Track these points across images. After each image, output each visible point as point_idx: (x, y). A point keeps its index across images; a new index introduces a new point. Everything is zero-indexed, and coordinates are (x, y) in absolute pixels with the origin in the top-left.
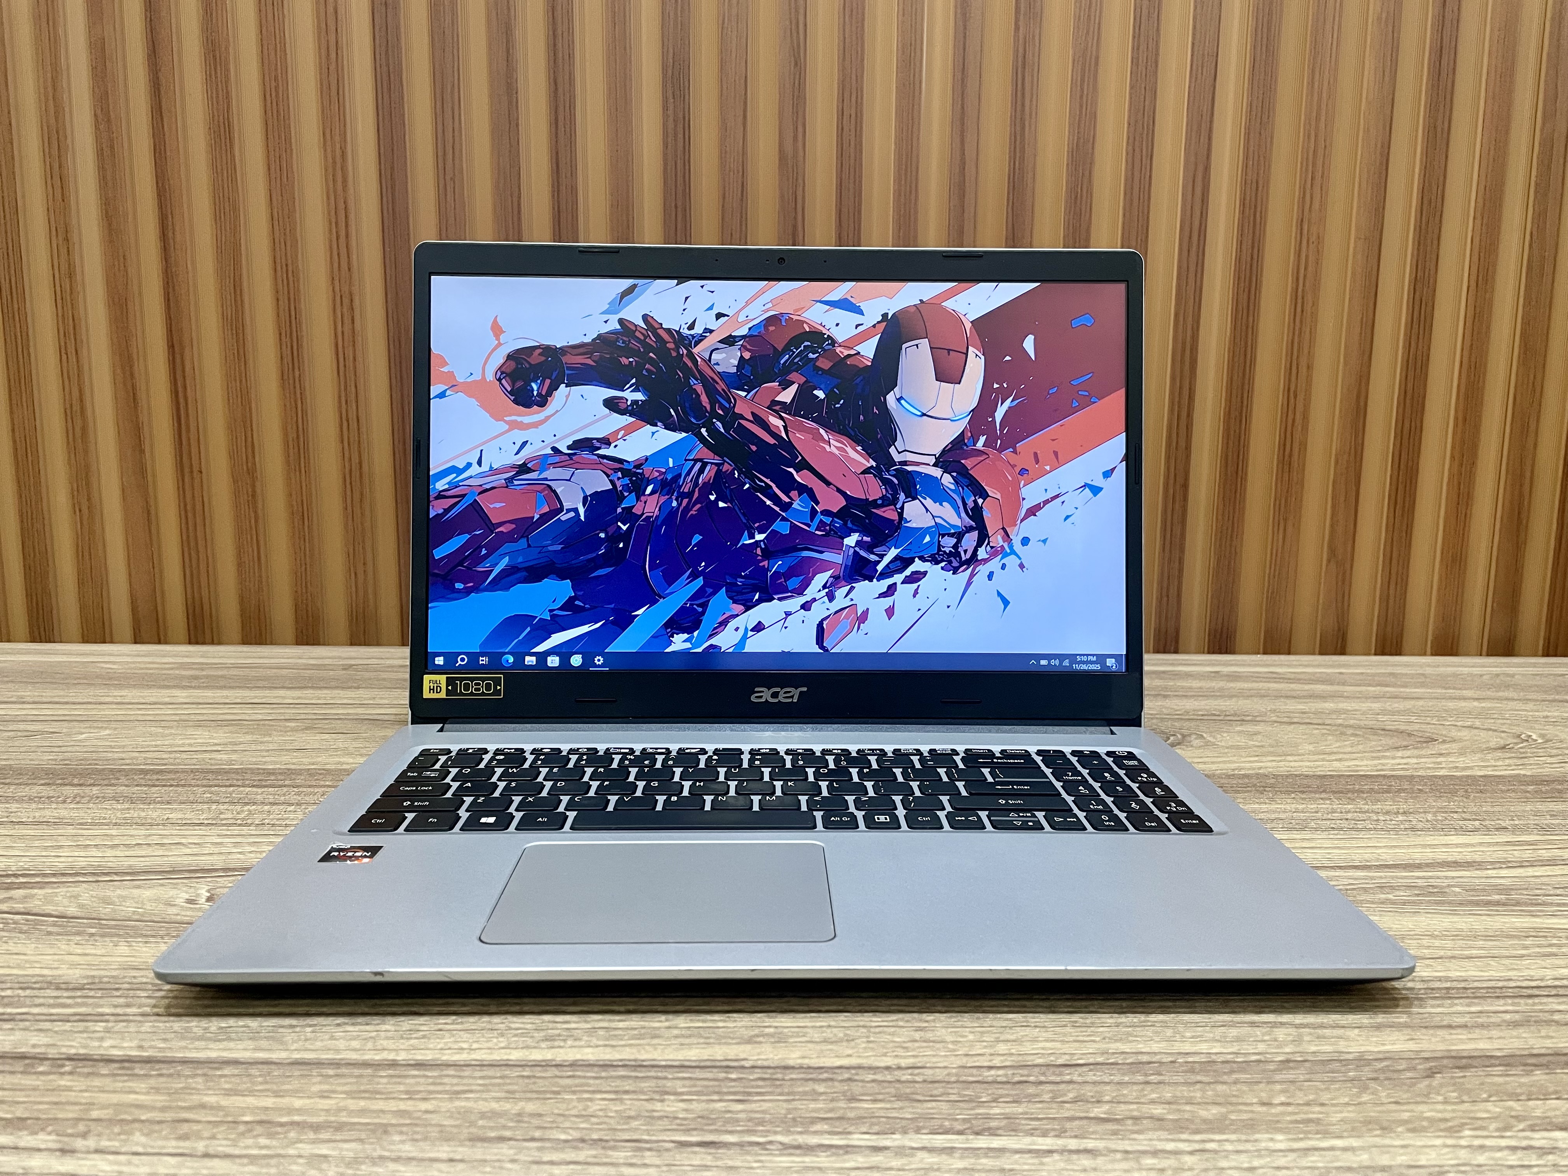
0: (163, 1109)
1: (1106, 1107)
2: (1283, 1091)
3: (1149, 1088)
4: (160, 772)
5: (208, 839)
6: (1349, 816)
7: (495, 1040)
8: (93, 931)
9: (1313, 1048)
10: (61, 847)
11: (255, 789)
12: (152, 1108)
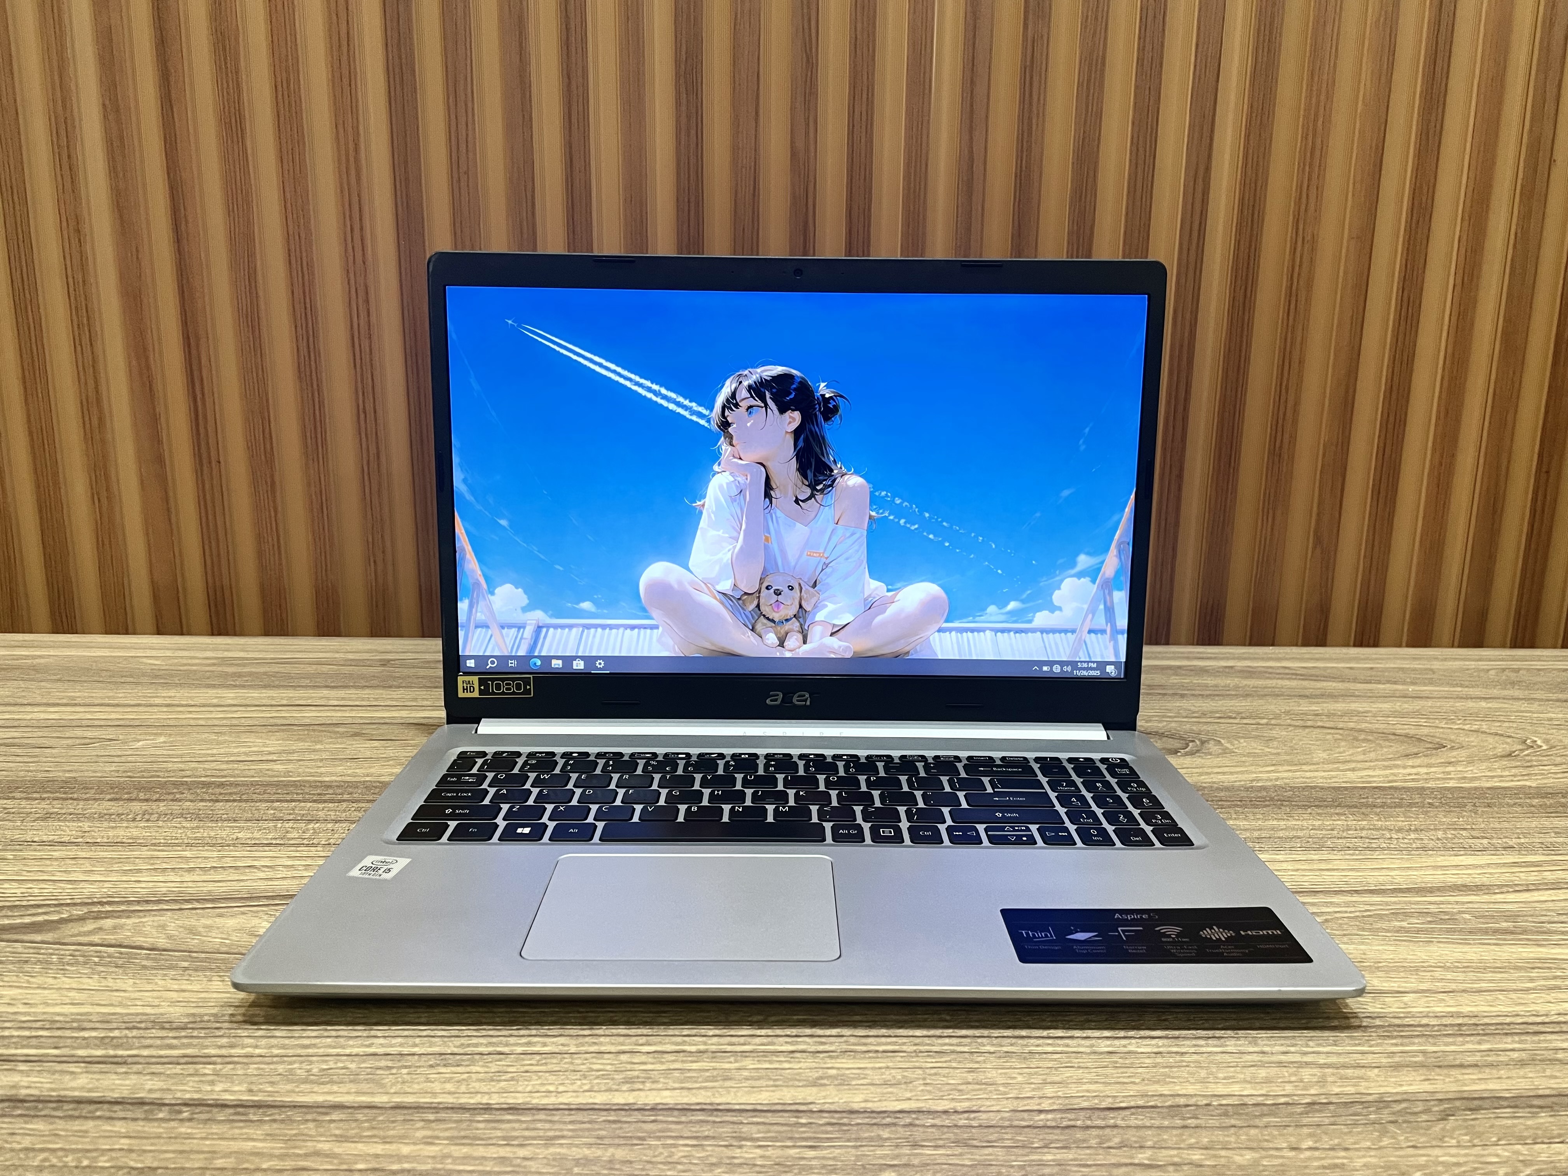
0: (282, 1157)
1: (1149, 1153)
2: (1310, 1135)
3: (1187, 1132)
4: (222, 785)
5: (279, 862)
6: (1364, 833)
7: (579, 1083)
8: (186, 964)
9: (1337, 1090)
10: (139, 871)
11: (315, 805)
12: (271, 1156)
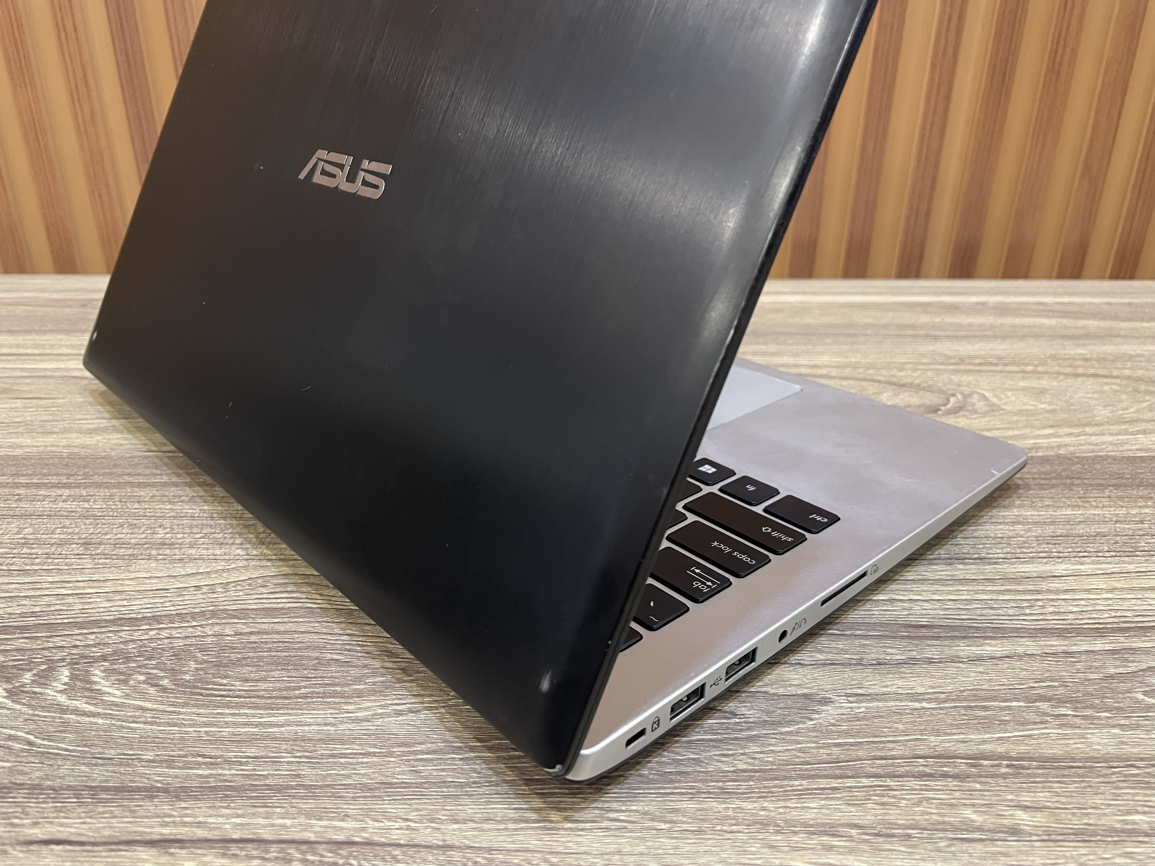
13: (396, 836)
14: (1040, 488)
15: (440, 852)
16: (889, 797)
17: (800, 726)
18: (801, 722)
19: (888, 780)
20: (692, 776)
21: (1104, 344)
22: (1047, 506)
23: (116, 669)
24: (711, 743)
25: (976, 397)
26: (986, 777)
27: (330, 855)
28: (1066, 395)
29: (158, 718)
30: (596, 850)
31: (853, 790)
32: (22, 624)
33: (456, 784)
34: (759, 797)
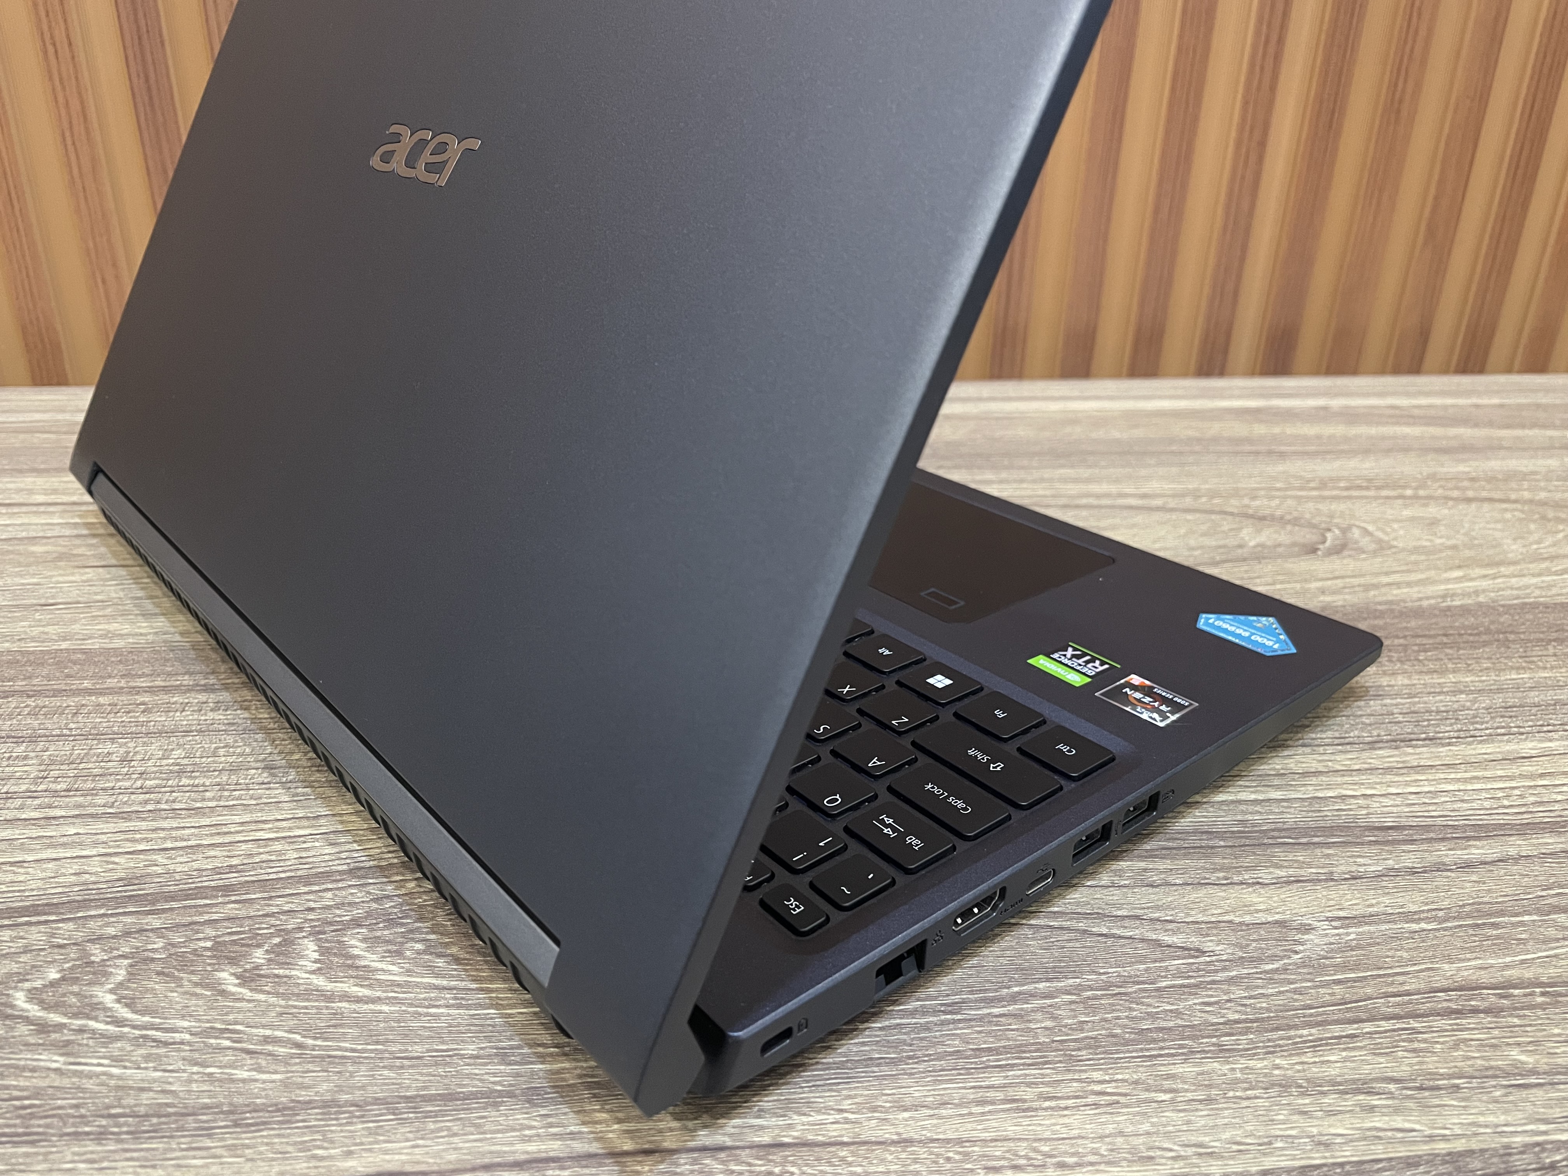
13: (834, 1132)
14: (1471, 647)
15: (900, 1149)
16: (1418, 1041)
17: (1286, 961)
18: (1285, 956)
19: (1411, 1021)
20: (1177, 1032)
21: (1488, 459)
22: (1486, 669)
23: (379, 937)
24: (1186, 990)
25: (1356, 533)
26: (1522, 1009)
27: (760, 1162)
28: (1463, 527)
29: (462, 998)
30: (1092, 1133)
31: (1374, 1036)
32: (221, 883)
33: (887, 1061)
34: (1267, 1053)
